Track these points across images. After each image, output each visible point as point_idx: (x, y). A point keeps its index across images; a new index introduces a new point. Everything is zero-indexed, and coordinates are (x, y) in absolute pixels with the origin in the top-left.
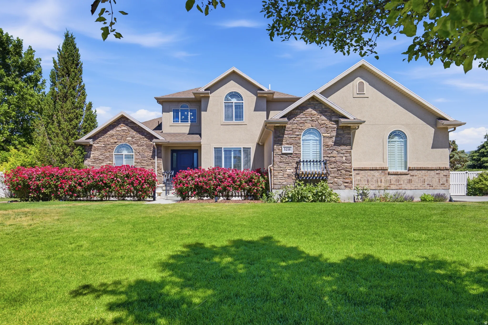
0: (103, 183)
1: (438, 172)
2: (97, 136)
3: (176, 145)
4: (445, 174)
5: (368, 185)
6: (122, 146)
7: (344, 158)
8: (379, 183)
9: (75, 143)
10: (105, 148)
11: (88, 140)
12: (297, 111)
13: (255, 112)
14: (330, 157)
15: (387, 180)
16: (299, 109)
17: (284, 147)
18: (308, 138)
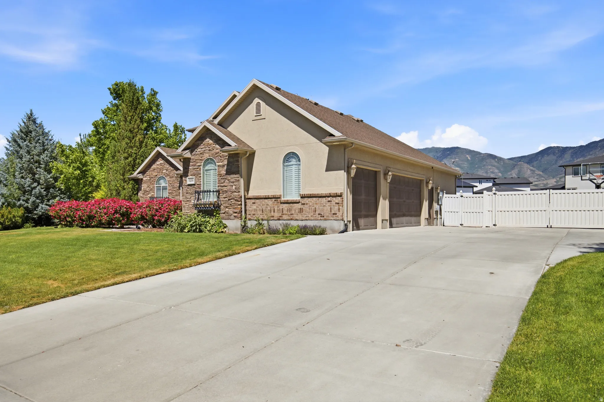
1: (329, 199)
2: (144, 170)
4: (337, 202)
5: (263, 215)
6: (160, 178)
7: (234, 187)
8: (272, 213)
9: (129, 178)
10: (150, 181)
11: (139, 175)
12: (198, 142)
14: (223, 186)
15: (279, 209)
16: (200, 140)
17: (189, 178)
18: (210, 168)
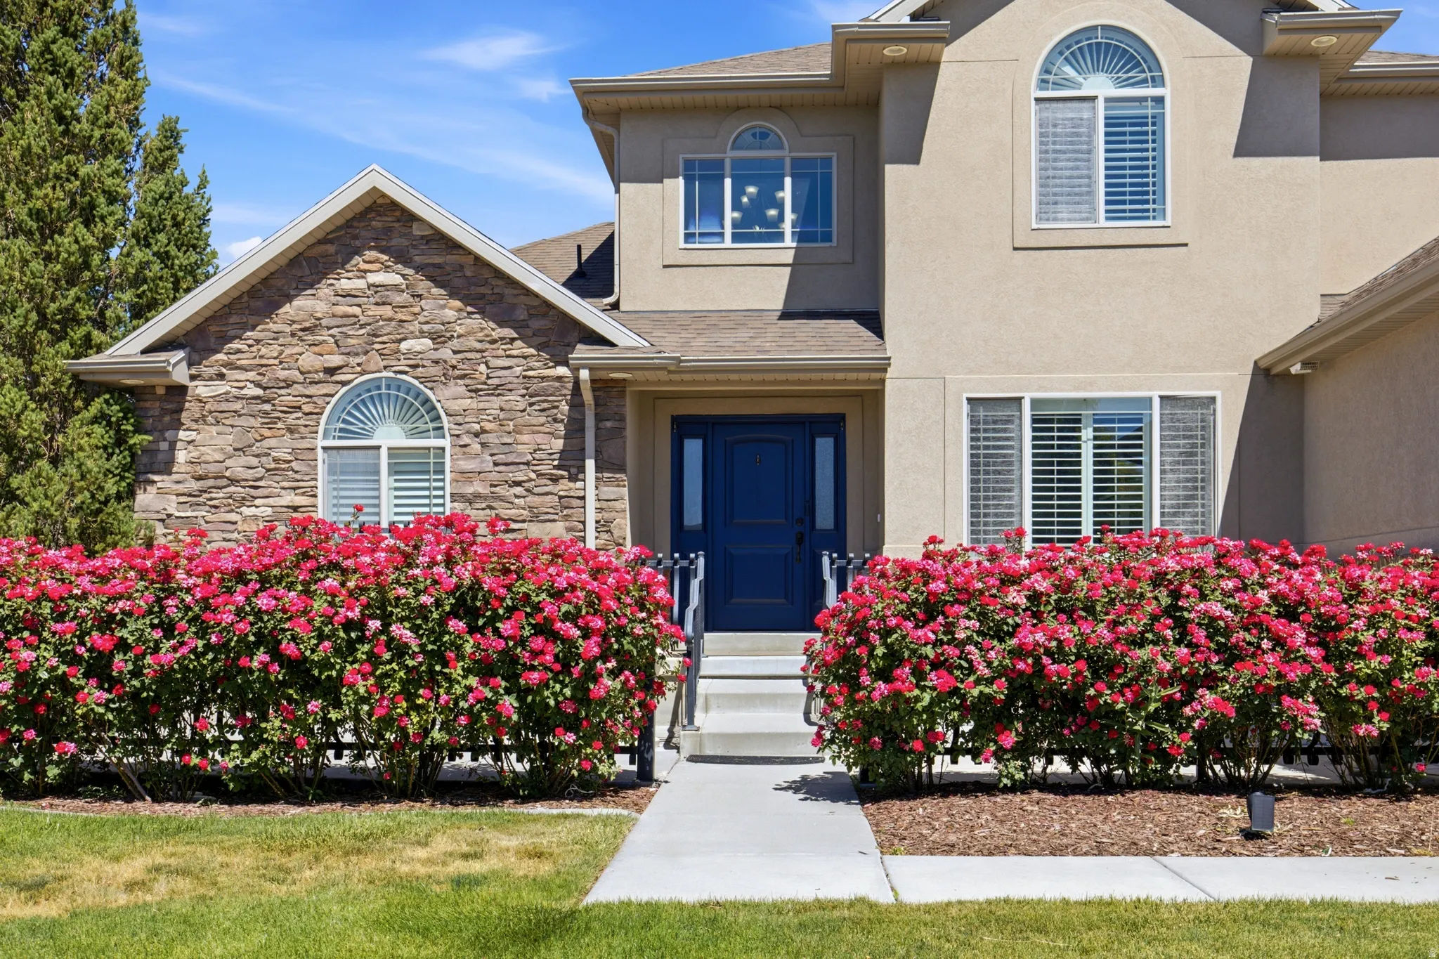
0: (276, 654)
2: (213, 328)
3: (718, 382)
6: (370, 395)
9: (75, 376)
10: (267, 407)
11: (162, 356)
13: (1240, 159)
